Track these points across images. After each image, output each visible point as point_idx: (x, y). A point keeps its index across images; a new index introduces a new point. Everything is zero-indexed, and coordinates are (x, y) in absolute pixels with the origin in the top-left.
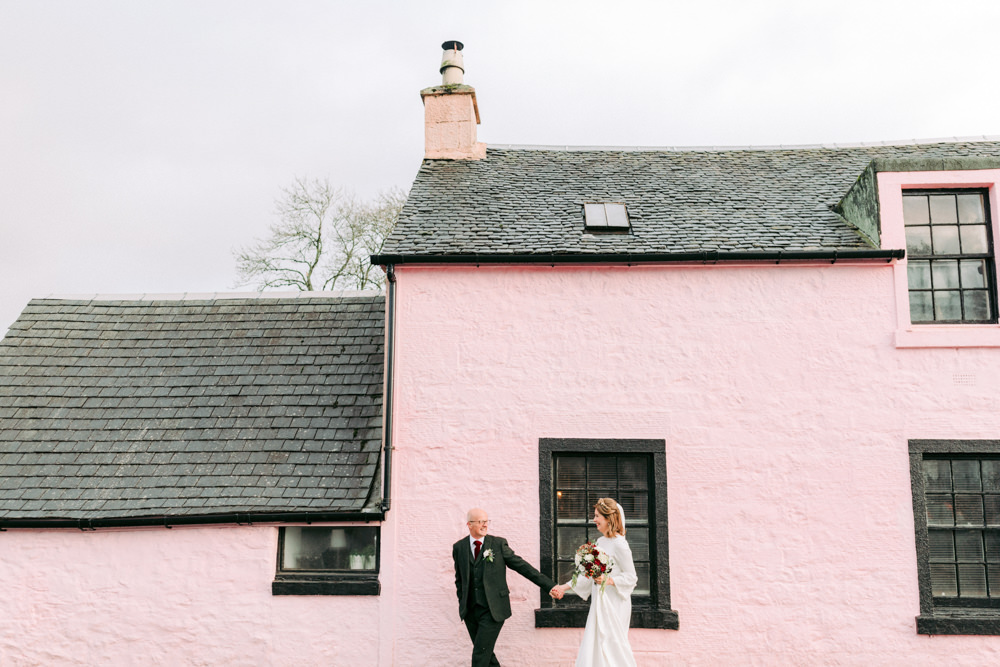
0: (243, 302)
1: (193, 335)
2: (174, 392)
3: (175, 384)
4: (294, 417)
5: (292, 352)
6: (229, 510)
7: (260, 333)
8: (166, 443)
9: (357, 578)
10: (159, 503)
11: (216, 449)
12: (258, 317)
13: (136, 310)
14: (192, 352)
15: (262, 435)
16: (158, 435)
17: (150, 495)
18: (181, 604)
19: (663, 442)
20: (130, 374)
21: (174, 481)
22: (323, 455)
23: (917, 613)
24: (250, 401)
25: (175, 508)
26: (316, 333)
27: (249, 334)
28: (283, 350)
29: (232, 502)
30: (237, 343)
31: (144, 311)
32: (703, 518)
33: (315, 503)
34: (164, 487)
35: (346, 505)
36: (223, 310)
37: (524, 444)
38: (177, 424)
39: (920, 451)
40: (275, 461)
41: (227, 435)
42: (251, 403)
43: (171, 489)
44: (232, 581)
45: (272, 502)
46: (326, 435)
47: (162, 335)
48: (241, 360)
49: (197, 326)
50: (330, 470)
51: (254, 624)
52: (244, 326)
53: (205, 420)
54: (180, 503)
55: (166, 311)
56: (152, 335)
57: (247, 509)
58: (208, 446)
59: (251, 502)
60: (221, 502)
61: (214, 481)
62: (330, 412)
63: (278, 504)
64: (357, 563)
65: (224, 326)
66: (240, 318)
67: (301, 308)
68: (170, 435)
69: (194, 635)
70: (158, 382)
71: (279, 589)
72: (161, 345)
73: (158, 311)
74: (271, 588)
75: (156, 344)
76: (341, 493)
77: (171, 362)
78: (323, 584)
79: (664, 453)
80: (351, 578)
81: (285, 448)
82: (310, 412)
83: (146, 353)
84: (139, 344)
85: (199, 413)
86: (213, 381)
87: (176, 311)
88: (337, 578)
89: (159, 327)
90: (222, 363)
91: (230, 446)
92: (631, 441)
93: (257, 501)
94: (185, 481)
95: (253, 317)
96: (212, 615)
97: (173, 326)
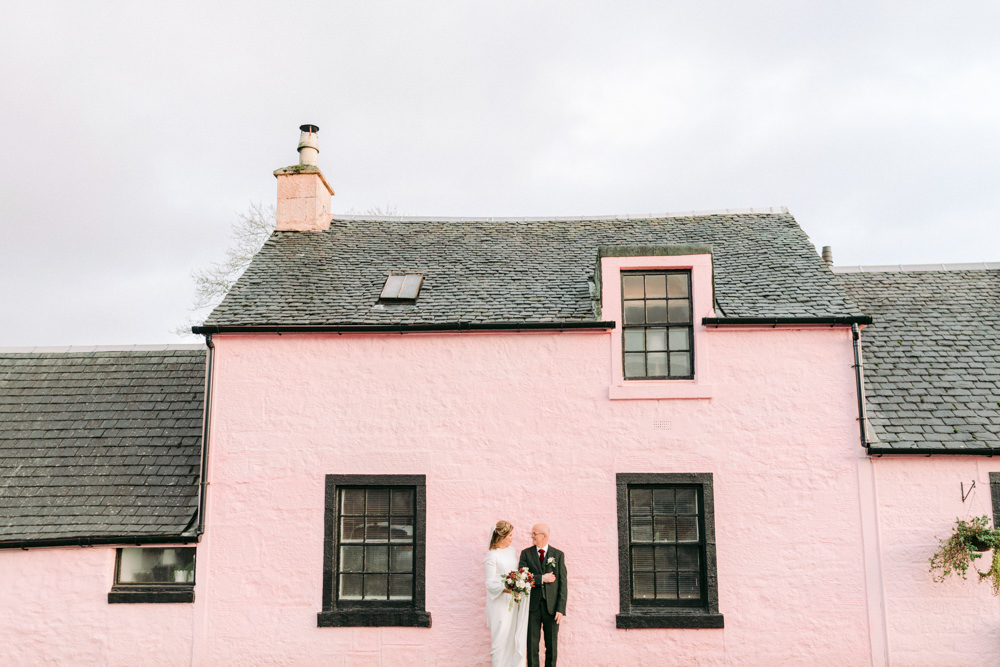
0: (118, 355)
1: (73, 384)
2: (49, 435)
3: (50, 427)
4: (143, 456)
5: (152, 399)
6: (74, 535)
7: (127, 383)
8: (35, 479)
9: (177, 589)
10: (20, 529)
11: (75, 483)
12: (128, 368)
13: (26, 362)
14: (68, 399)
15: (114, 471)
16: (30, 472)
17: (15, 523)
18: (36, 612)
19: (424, 477)
20: (14, 419)
21: (36, 511)
22: (161, 488)
23: (618, 612)
24: (109, 442)
25: (32, 534)
26: (175, 382)
27: (119, 383)
28: (145, 398)
29: (79, 528)
30: (107, 391)
31: (32, 362)
32: (454, 538)
33: (146, 529)
34: (27, 516)
35: (170, 530)
36: (100, 361)
37: (314, 479)
38: (47, 462)
39: (625, 483)
40: (121, 493)
41: (86, 471)
42: (110, 444)
43: (32, 518)
44: (76, 593)
45: (111, 528)
46: (165, 471)
47: (46, 384)
48: (108, 406)
49: (76, 376)
50: (165, 501)
51: (93, 627)
52: (115, 375)
53: (70, 459)
54: (38, 529)
55: (52, 362)
56: (37, 385)
57: (88, 534)
58: (69, 481)
59: (94, 528)
60: (70, 528)
61: (69, 511)
62: (173, 452)
63: (115, 530)
64: (180, 577)
65: (99, 376)
66: (113, 368)
67: (166, 360)
68: (40, 472)
69: (45, 636)
70: (37, 426)
71: (113, 599)
72: (43, 393)
73: (45, 362)
74: (107, 598)
75: (40, 392)
76: (169, 520)
77: (51, 408)
78: (149, 595)
79: (425, 486)
80: (172, 589)
81: (131, 483)
82: (157, 452)
83: (30, 400)
84: (25, 392)
85: (66, 453)
86: (82, 425)
87: (60, 362)
88: (161, 589)
89: (44, 376)
90: (92, 409)
91: (87, 480)
92: (399, 476)
93: (101, 528)
94: (45, 511)
95: (124, 368)
96: (60, 621)
97: (56, 376)
